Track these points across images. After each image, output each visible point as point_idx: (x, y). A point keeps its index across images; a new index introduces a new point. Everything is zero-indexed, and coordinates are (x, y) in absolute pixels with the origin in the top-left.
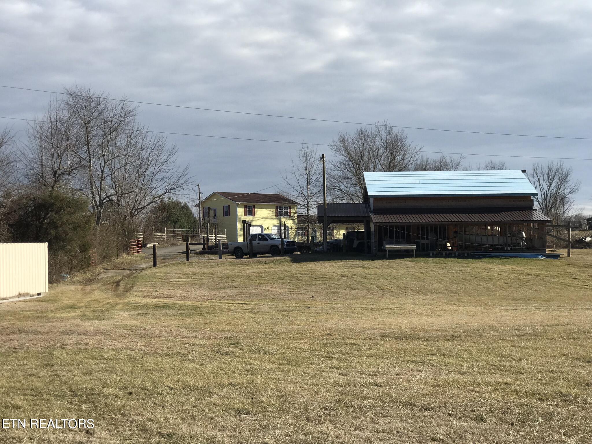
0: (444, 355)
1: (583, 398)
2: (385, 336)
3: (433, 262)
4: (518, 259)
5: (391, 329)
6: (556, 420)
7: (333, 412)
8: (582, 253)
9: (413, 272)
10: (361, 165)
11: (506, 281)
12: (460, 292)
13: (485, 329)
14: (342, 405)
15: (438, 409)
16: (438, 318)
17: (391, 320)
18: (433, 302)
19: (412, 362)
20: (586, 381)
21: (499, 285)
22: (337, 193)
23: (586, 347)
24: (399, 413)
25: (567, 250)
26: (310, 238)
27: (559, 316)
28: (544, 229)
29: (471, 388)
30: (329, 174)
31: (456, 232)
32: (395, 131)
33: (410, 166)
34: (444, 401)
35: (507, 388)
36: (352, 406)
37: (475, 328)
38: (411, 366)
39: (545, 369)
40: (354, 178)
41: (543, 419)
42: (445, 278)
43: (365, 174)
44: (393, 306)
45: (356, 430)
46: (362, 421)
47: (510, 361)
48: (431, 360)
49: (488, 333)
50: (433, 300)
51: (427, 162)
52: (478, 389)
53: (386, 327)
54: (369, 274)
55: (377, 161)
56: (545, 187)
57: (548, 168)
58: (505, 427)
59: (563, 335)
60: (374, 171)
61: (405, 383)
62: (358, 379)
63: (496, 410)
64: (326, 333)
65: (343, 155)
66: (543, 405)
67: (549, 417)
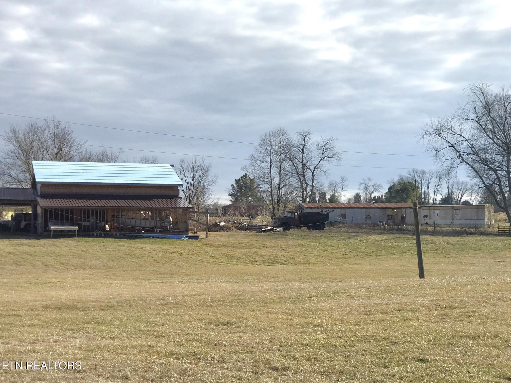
0: (97, 323)
1: (211, 355)
2: (46, 308)
3: (94, 242)
4: (165, 239)
5: (52, 301)
6: (188, 375)
8: (217, 235)
9: (75, 250)
10: (30, 154)
11: (155, 259)
12: (115, 268)
13: (135, 299)
15: (89, 371)
16: (95, 291)
17: (53, 293)
18: (91, 277)
19: (69, 330)
20: (214, 341)
21: (149, 261)
22: (7, 178)
23: (217, 313)
24: (54, 377)
25: (205, 232)
27: (196, 288)
28: (188, 214)
29: (120, 351)
31: (113, 216)
32: (62, 126)
33: (76, 157)
34: (95, 364)
35: (150, 350)
37: (127, 299)
38: (68, 334)
39: (183, 332)
40: (24, 166)
41: (177, 375)
42: (103, 255)
43: (34, 162)
44: (56, 280)
47: (154, 327)
48: (86, 328)
49: (137, 303)
50: (91, 275)
51: (91, 154)
52: (125, 352)
53: (48, 299)
54: (35, 252)
55: (45, 152)
56: (189, 179)
57: (192, 164)
59: (199, 303)
60: (42, 160)
61: (61, 349)
62: (18, 347)
63: (139, 369)
65: (14, 145)
66: (179, 363)
67: (183, 373)
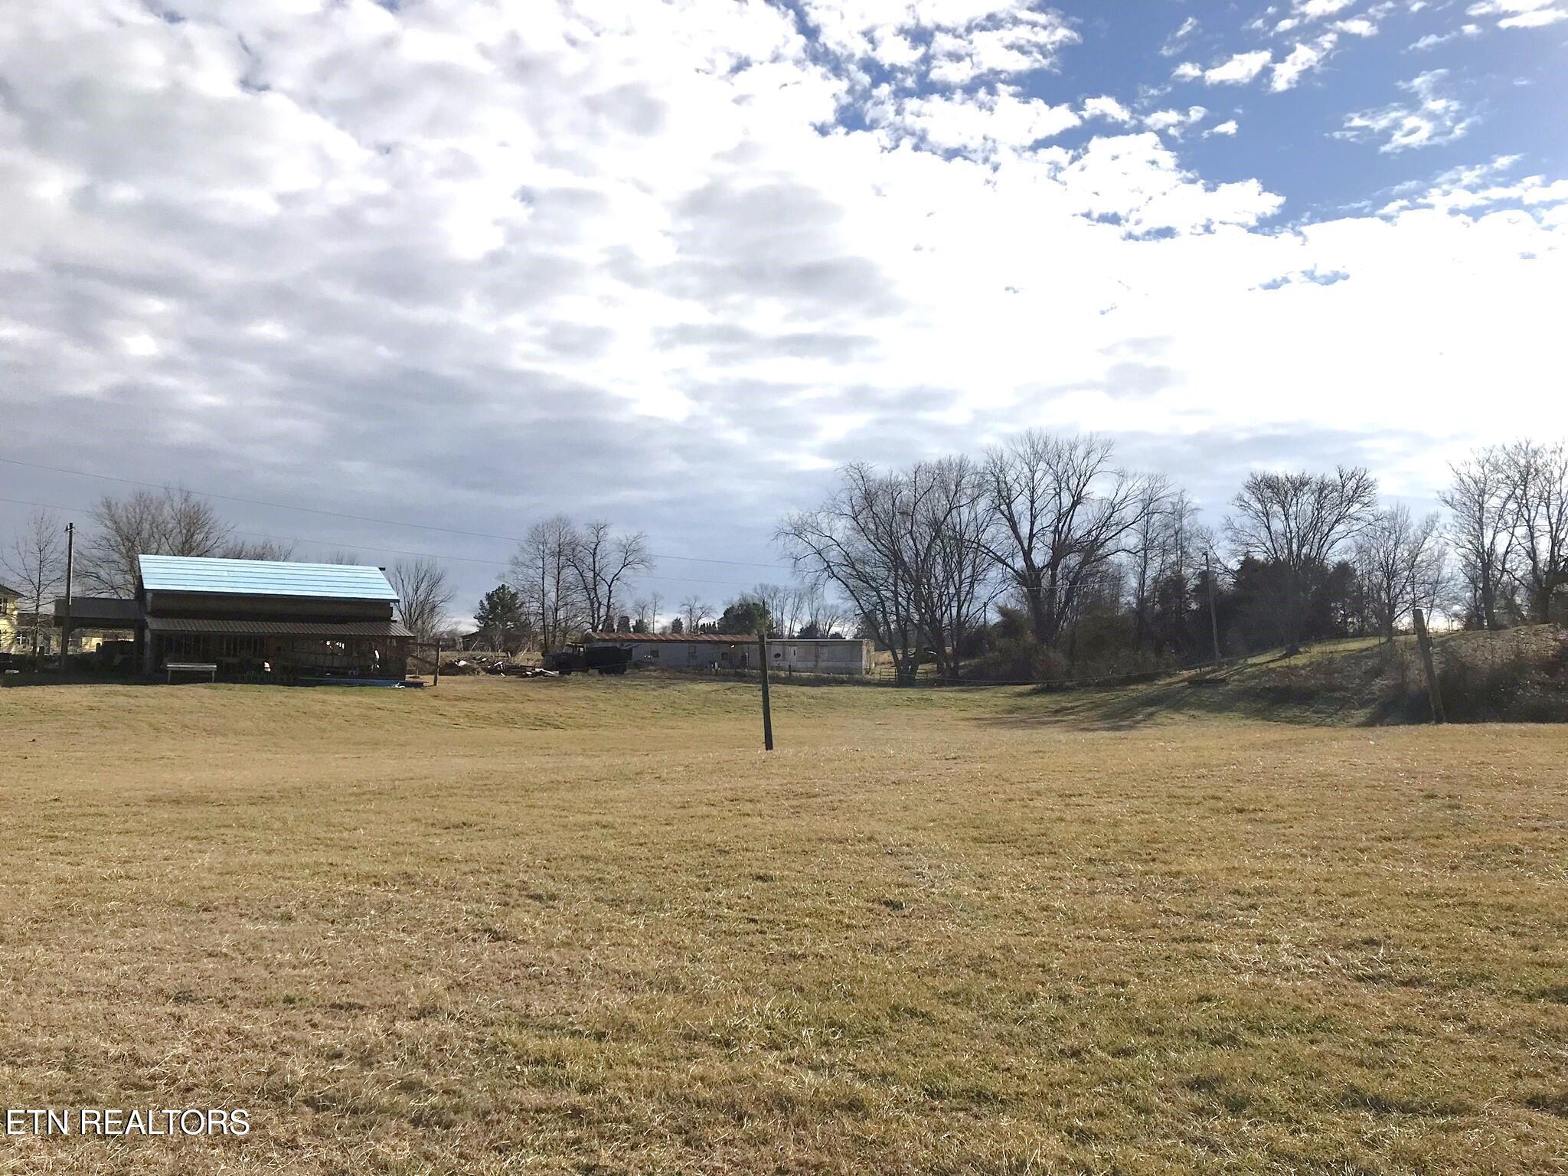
0: (243, 826)
1: (434, 878)
2: (153, 801)
3: (242, 690)
4: (366, 688)
5: (165, 790)
6: (394, 911)
7: (47, 925)
8: (453, 680)
9: (208, 703)
10: (136, 543)
11: (347, 719)
12: (278, 733)
13: (310, 786)
14: (65, 912)
15: (224, 908)
16: (241, 772)
17: (167, 776)
18: (236, 748)
19: (192, 838)
20: (440, 854)
21: (337, 723)
22: (92, 582)
23: (446, 808)
24: (161, 919)
25: (433, 677)
26: (38, 649)
27: (415, 766)
28: (405, 647)
29: (279, 873)
30: (78, 552)
31: (279, 649)
32: (195, 499)
34: (236, 895)
35: (332, 871)
36: (81, 913)
37: (297, 785)
38: (190, 846)
39: (388, 840)
40: (123, 562)
41: (376, 912)
42: (258, 712)
43: (141, 557)
44: (174, 754)
45: (83, 951)
46: (96, 936)
47: (341, 831)
48: (223, 835)
49: (313, 792)
50: (236, 745)
52: (289, 875)
53: (157, 786)
54: (137, 706)
55: (163, 539)
56: (410, 592)
57: (416, 567)
58: (322, 925)
59: (417, 792)
60: (156, 554)
61: (176, 872)
62: (98, 870)
63: (312, 903)
64: (52, 797)
65: (106, 526)
66: (380, 892)
67: (385, 908)
